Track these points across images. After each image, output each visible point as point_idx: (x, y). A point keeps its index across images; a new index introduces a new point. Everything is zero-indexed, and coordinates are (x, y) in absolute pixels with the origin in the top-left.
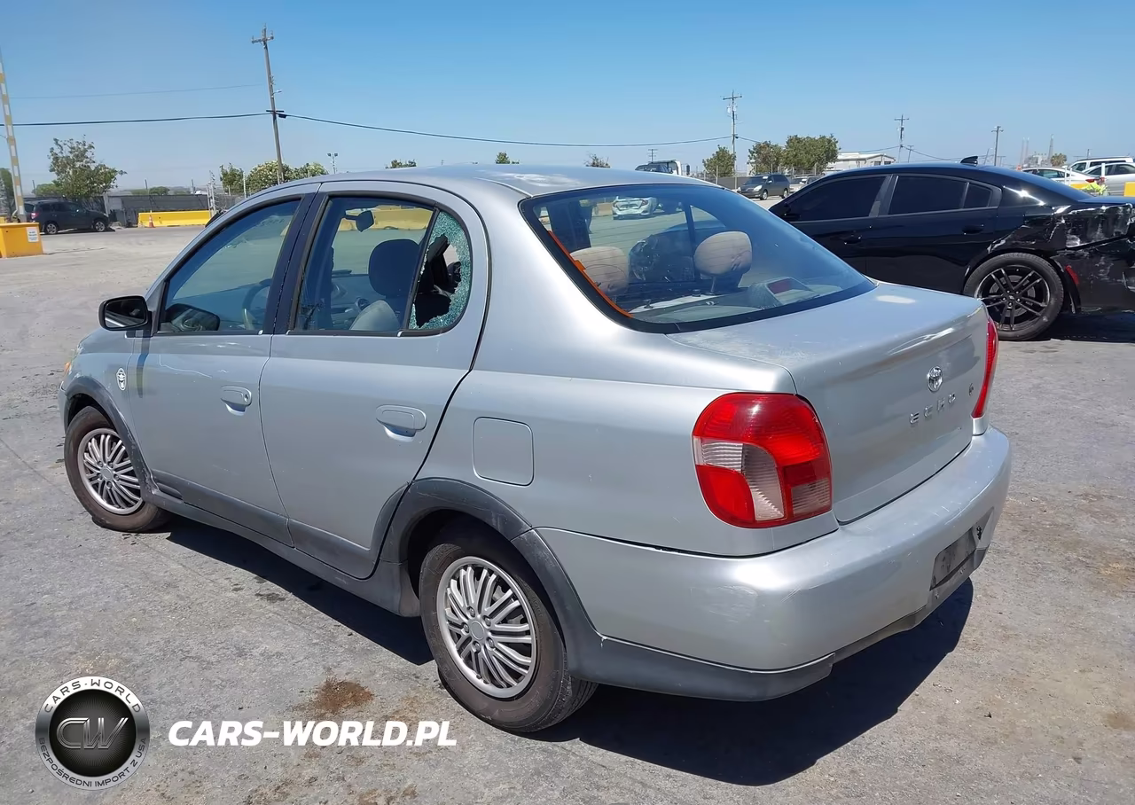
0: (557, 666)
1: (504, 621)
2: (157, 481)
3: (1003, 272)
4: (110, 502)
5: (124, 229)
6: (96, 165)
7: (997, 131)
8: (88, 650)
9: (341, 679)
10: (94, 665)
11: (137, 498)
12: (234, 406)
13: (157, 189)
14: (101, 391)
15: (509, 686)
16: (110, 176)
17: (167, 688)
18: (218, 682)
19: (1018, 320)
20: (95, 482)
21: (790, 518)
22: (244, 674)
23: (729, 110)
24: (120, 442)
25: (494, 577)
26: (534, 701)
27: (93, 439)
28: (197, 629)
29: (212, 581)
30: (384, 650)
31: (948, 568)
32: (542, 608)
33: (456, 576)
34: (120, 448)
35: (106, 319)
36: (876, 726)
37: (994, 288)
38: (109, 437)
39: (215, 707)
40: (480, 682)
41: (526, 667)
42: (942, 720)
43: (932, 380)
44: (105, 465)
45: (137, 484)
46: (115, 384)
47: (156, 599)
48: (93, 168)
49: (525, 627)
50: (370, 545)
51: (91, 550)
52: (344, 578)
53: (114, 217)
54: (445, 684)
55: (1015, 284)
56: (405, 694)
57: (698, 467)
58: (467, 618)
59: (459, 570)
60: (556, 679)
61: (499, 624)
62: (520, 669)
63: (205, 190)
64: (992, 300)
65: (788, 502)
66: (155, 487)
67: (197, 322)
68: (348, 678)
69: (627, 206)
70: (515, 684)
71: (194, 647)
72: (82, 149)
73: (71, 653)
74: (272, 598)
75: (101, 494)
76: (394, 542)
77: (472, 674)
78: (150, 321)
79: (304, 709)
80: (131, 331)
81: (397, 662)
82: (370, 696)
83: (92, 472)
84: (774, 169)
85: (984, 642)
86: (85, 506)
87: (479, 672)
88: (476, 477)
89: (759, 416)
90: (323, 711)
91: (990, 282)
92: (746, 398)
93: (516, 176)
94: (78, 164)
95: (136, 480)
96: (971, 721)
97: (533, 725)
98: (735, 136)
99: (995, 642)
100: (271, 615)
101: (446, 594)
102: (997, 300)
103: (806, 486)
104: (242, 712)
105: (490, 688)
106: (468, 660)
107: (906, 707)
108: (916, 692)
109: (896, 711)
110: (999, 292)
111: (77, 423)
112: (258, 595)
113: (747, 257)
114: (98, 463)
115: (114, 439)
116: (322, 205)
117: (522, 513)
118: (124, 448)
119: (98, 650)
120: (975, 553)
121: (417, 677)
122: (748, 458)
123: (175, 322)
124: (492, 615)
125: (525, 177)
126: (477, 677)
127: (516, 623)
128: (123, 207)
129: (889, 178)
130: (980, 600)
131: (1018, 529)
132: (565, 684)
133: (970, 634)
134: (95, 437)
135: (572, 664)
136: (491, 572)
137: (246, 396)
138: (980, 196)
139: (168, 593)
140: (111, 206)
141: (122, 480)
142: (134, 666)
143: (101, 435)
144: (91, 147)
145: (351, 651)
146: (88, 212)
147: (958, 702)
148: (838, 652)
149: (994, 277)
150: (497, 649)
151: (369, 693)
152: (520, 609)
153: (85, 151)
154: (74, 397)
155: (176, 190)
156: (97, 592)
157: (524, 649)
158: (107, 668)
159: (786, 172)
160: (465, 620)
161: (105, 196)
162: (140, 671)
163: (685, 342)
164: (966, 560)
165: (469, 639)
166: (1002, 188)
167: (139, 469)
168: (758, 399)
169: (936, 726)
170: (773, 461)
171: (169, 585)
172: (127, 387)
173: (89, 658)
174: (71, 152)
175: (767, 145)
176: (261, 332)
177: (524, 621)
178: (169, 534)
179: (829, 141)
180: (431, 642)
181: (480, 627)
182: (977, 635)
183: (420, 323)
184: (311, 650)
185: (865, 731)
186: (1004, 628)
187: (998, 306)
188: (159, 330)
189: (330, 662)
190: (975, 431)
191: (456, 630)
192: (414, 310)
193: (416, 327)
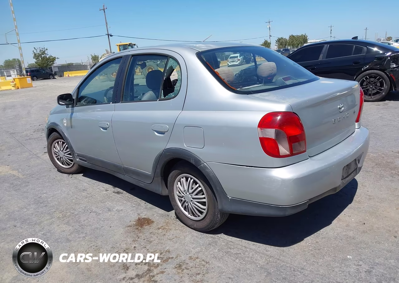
0: (215, 208)
1: (196, 195)
2: (78, 156)
3: (368, 77)
4: (63, 164)
5: (59, 78)
6: (49, 56)
7: (366, 30)
8: (60, 211)
9: (143, 217)
10: (62, 215)
11: (72, 162)
12: (103, 128)
13: (70, 64)
14: (58, 127)
15: (199, 216)
16: (54, 59)
17: (86, 221)
18: (103, 219)
19: (374, 94)
20: (58, 158)
21: (292, 154)
22: (111, 217)
23: (268, 27)
24: (65, 144)
25: (192, 180)
26: (207, 220)
27: (56, 143)
28: (95, 203)
29: (98, 188)
30: (157, 208)
31: (348, 173)
32: (209, 190)
33: (180, 181)
34: (65, 146)
35: (60, 102)
36: (325, 228)
37: (365, 83)
38: (61, 142)
39: (102, 227)
40: (189, 216)
41: (204, 210)
42: (347, 226)
43: (340, 108)
44: (61, 152)
45: (72, 158)
46: (63, 124)
47: (80, 194)
48: (48, 57)
49: (203, 196)
50: (151, 172)
51: (58, 180)
52: (143, 184)
53: (56, 74)
54: (178, 217)
55: (372, 81)
56: (165, 221)
57: (260, 138)
58: (184, 194)
59: (181, 179)
60: (214, 213)
61: (195, 195)
62: (203, 210)
63: (86, 63)
64: (364, 88)
65: (291, 150)
66: (78, 158)
67: (89, 102)
68: (145, 217)
69: (232, 62)
70: (201, 216)
71: (94, 209)
72: (44, 50)
73: (54, 211)
74: (118, 193)
75: (60, 162)
76: (159, 170)
77: (186, 213)
78: (74, 102)
79: (131, 226)
80: (67, 106)
81: (162, 211)
82: (153, 222)
83: (56, 154)
84: (285, 47)
85: (362, 200)
86: (55, 166)
87: (189, 212)
88: (185, 146)
89: (280, 120)
90: (138, 227)
91: (363, 81)
92: (276, 114)
93: (195, 45)
94: (43, 56)
95: (71, 156)
96: (358, 226)
97: (208, 228)
98: (270, 36)
99: (366, 201)
100: (118, 198)
101: (177, 187)
102: (366, 87)
103: (297, 144)
104: (111, 228)
105: (193, 217)
106: (185, 209)
107: (335, 222)
108: (338, 217)
109: (331, 223)
110: (367, 85)
111: (51, 138)
112: (114, 192)
113: (275, 70)
114: (58, 151)
115: (63, 143)
116: (130, 59)
117: (201, 158)
118: (67, 146)
119: (63, 210)
120: (358, 169)
121: (168, 216)
122: (277, 134)
123: (82, 102)
124: (192, 193)
125: (198, 45)
126: (188, 214)
127: (201, 195)
128: (59, 70)
129: (326, 45)
130: (361, 187)
131: (374, 164)
132: (218, 214)
133: (357, 198)
134: (57, 142)
135: (220, 207)
136: (191, 179)
137: (107, 125)
138: (359, 50)
139: (84, 192)
140: (55, 70)
141: (67, 156)
142: (75, 215)
143: (59, 142)
144: (46, 49)
145: (146, 208)
146: (47, 72)
147: (353, 220)
148: (310, 200)
149: (365, 79)
150: (194, 204)
151: (152, 221)
152: (201, 190)
153: (45, 51)
154: (49, 129)
155: (76, 63)
156: (61, 193)
157: (203, 204)
158: (66, 216)
159: (289, 48)
160: (183, 195)
161: (52, 66)
162: (77, 216)
163: (254, 97)
164: (354, 170)
165: (185, 201)
166: (367, 48)
167: (72, 153)
168: (280, 114)
169: (345, 228)
170: (286, 135)
171: (84, 190)
172: (67, 124)
173: (60, 213)
174: (40, 52)
175: (282, 38)
176: (111, 103)
177: (203, 194)
178: (82, 174)
179: (305, 36)
180: (172, 203)
181: (188, 197)
182: (359, 198)
183: (165, 96)
184: (133, 208)
185: (321, 229)
186: (369, 196)
187: (366, 90)
188: (77, 105)
189: (139, 212)
190: (356, 127)
191: (180, 198)
192: (162, 92)
193: (163, 97)
